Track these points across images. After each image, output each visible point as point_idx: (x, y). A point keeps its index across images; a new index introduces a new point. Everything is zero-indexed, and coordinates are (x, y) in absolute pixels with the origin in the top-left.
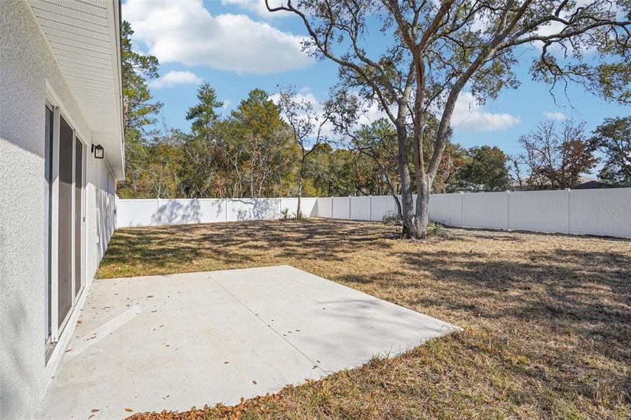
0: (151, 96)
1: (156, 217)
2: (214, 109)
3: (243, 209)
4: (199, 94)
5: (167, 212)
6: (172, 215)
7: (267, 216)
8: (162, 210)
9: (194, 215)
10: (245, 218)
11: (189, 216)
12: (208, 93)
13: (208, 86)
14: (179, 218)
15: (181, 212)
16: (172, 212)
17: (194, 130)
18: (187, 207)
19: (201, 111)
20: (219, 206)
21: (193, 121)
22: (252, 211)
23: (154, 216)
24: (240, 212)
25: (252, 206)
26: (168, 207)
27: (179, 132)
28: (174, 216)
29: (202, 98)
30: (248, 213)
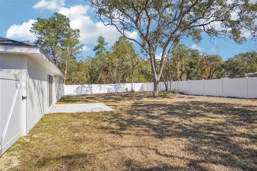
0: (79, 42)
1: (76, 91)
2: (104, 46)
3: (110, 88)
4: (98, 40)
5: (80, 89)
6: (81, 90)
7: (120, 91)
8: (78, 88)
9: (90, 90)
10: (111, 91)
11: (88, 90)
12: (101, 40)
13: (101, 36)
14: (84, 91)
15: (85, 89)
16: (82, 89)
17: (96, 55)
18: (87, 87)
19: (99, 47)
20: (101, 87)
21: (96, 51)
22: (114, 89)
23: (75, 90)
24: (108, 89)
25: (114, 87)
26: (80, 87)
27: (90, 57)
28: (82, 91)
29: (99, 42)
30: (112, 89)
